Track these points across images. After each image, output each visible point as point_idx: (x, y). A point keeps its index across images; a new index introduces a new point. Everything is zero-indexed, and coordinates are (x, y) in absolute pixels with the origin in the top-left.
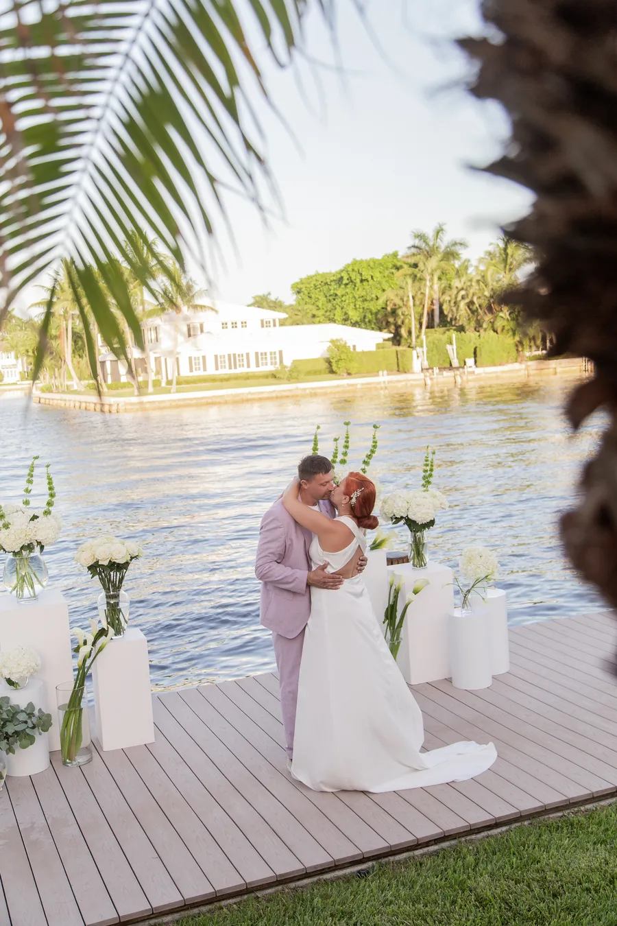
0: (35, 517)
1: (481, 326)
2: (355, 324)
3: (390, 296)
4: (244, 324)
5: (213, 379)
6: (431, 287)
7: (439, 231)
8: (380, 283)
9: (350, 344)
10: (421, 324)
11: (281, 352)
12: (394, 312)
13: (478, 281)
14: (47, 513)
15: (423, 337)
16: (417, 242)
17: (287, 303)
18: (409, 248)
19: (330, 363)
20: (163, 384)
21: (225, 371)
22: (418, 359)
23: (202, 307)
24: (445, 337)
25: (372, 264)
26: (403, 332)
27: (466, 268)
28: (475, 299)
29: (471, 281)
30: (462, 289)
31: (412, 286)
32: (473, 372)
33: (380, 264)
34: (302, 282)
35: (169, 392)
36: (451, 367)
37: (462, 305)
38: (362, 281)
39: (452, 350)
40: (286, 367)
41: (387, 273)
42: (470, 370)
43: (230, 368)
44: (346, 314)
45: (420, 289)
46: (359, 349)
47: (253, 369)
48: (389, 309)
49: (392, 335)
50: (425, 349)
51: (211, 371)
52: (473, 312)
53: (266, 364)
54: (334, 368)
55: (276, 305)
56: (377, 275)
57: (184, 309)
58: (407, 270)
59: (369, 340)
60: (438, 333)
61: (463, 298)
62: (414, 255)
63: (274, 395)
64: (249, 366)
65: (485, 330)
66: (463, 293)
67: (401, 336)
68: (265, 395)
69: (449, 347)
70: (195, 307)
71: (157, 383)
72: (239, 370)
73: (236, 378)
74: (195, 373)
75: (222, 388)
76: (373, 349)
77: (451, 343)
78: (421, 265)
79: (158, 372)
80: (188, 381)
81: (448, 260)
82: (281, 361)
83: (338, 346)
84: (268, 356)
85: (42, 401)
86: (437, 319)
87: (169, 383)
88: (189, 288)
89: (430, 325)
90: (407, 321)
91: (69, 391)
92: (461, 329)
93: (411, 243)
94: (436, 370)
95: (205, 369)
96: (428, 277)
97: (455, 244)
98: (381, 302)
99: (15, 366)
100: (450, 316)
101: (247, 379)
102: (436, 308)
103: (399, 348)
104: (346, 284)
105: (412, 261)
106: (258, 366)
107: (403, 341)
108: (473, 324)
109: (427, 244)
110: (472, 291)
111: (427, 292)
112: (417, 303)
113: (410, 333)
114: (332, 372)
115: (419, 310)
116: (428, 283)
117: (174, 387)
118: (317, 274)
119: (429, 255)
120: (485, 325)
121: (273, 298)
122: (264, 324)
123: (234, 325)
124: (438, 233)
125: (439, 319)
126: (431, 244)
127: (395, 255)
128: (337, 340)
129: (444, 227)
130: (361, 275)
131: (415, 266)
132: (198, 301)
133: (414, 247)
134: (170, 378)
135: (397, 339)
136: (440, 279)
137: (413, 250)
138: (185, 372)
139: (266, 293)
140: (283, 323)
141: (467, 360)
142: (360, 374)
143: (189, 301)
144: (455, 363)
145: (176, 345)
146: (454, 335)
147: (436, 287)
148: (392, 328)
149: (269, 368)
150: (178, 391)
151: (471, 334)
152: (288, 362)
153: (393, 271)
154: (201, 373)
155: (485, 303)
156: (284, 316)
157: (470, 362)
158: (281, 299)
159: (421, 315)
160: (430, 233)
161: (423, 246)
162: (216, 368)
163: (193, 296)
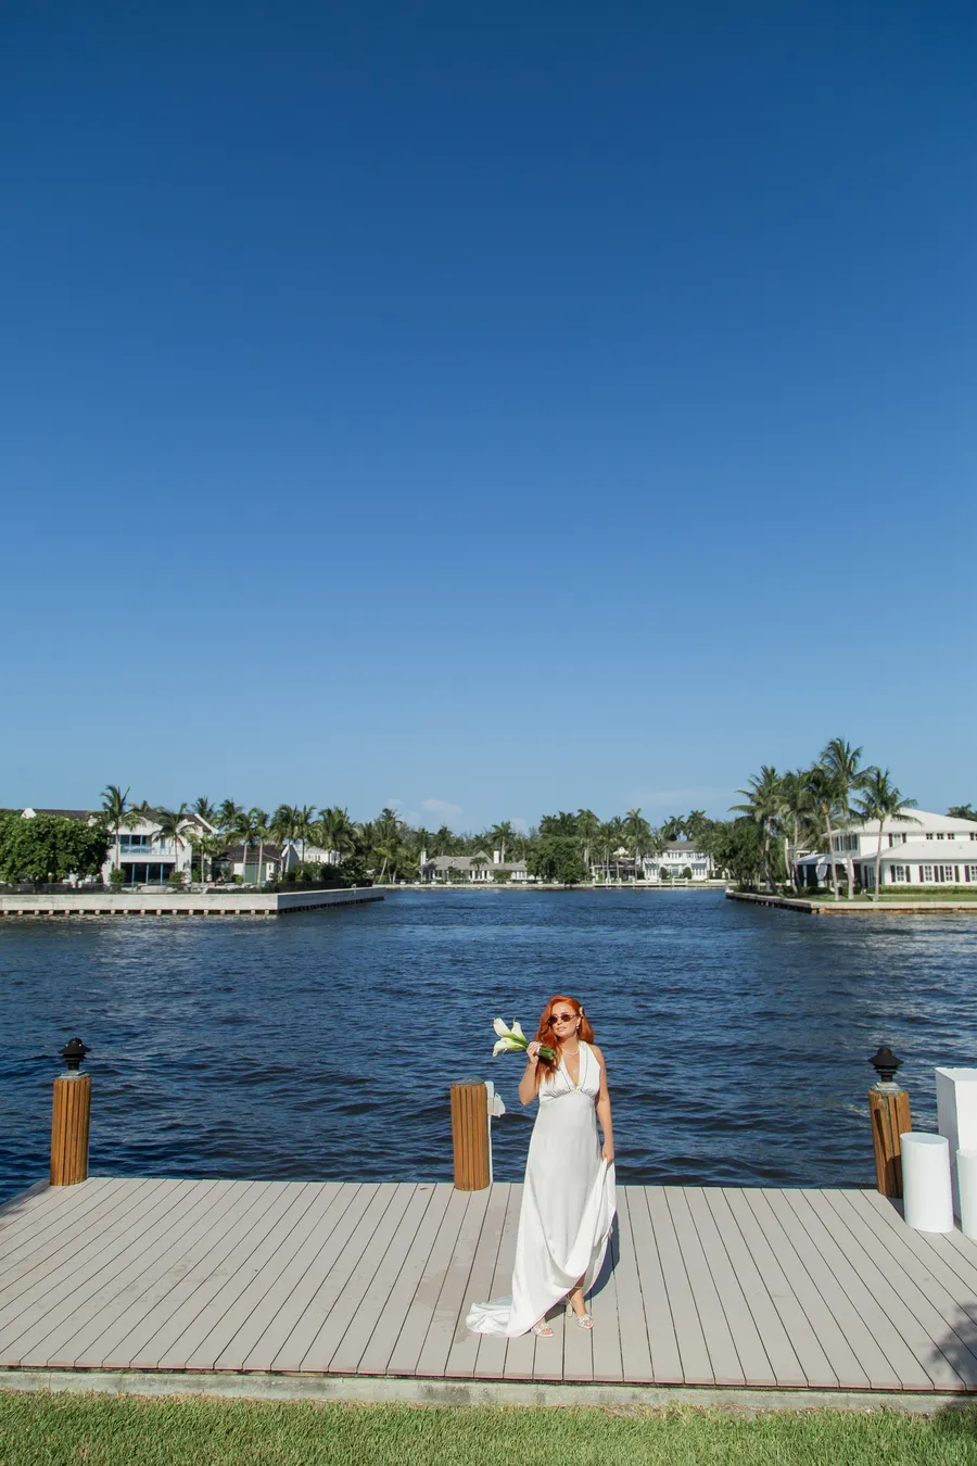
4: (952, 835)
5: (917, 890)
20: (864, 892)
21: (930, 883)
23: (907, 818)
35: (870, 900)
43: (937, 880)
47: (962, 883)
51: (915, 881)
57: (888, 818)
64: (957, 880)
70: (900, 817)
71: (857, 890)
72: (947, 883)
73: (944, 891)
74: (899, 883)
75: (928, 900)
79: (858, 880)
80: (890, 891)
87: (871, 891)
88: (894, 798)
91: (764, 892)
95: (908, 880)
99: (704, 865)
101: (956, 891)
106: (968, 880)
117: (877, 894)
122: (973, 837)
123: (940, 836)
132: (903, 811)
138: (888, 881)
143: (895, 809)
145: (877, 854)
150: (881, 900)
154: (904, 883)
162: (922, 880)
163: (898, 807)
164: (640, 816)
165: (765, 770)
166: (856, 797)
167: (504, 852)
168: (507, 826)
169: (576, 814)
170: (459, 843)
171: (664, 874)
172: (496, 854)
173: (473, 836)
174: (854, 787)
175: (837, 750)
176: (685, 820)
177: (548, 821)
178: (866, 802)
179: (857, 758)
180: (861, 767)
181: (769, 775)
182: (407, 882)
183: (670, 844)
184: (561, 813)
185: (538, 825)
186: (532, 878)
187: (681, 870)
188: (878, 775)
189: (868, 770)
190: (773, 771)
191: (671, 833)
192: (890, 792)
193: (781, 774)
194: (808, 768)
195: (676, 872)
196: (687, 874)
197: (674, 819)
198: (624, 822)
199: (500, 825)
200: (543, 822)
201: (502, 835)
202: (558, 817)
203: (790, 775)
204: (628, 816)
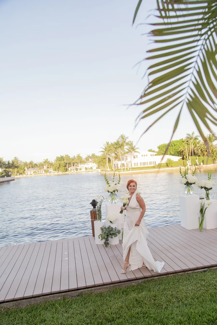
0: (116, 184)
1: (204, 155)
2: (173, 155)
3: (181, 148)
4: (147, 155)
5: (139, 168)
6: (192, 146)
7: (193, 133)
8: (179, 146)
9: (172, 160)
10: (189, 155)
11: (155, 162)
12: (182, 152)
13: (203, 145)
14: (119, 183)
15: (190, 158)
16: (188, 136)
17: (156, 151)
18: (186, 137)
19: (167, 164)
20: (128, 169)
21: (142, 166)
22: (189, 163)
23: (137, 152)
24: (195, 158)
25: (177, 141)
26: (185, 157)
27: (200, 142)
28: (202, 149)
29: (201, 144)
30: (199, 146)
31: (187, 146)
32: (203, 166)
33: (179, 141)
34: (160, 146)
35: (130, 171)
36: (197, 165)
37: (199, 150)
38: (174, 145)
39: (197, 161)
40: (156, 165)
41: (180, 143)
42: (202, 165)
43: (144, 165)
44: (170, 153)
45: (189, 147)
46: (174, 161)
47: (149, 165)
48: (181, 151)
49: (182, 158)
50: (190, 161)
51: (139, 166)
52: (202, 152)
53: (152, 164)
54: (168, 165)
55: (154, 151)
56: (178, 144)
57: (133, 152)
58: (186, 142)
59: (176, 159)
60: (193, 157)
61: (199, 149)
62: (187, 139)
63: (154, 171)
64: (148, 165)
65: (205, 156)
66: (199, 147)
67: (184, 158)
68: (152, 171)
69: (196, 160)
70: (136, 152)
71: (127, 169)
73: (145, 167)
74: (136, 167)
75: (141, 170)
76: (178, 161)
77: (197, 159)
78: (189, 141)
79: (127, 166)
80: (134, 168)
81: (196, 140)
82: (155, 163)
83: (169, 160)
84: (152, 163)
85: (101, 173)
86: (193, 154)
87: (130, 169)
89: (191, 155)
90: (185, 154)
91: (107, 171)
92: (199, 156)
93: (186, 136)
94: (193, 166)
95: (138, 166)
96: (191, 144)
97: (197, 136)
98: (179, 150)
99: (95, 166)
100: (196, 153)
101: (148, 168)
102: (193, 151)
103: (184, 161)
104: (171, 146)
105: (187, 140)
106: (150, 165)
107: (184, 159)
108: (202, 155)
109: (190, 136)
110: (202, 147)
111: (191, 147)
112: (188, 150)
113: (186, 157)
114: (168, 166)
115: (189, 152)
116: (191, 145)
117: (131, 169)
118: (164, 144)
119: (191, 139)
120: (205, 155)
121: (153, 150)
122: (151, 155)
123: (144, 156)
124: (193, 134)
125: (194, 154)
126: (191, 136)
127: (182, 139)
128: (169, 159)
129: (194, 132)
130: (174, 144)
131: (188, 141)
132: (136, 150)
133: (187, 137)
134: (130, 168)
135: (183, 159)
136: (193, 144)
137: (187, 138)
138: (133, 166)
139: (151, 149)
140: (156, 155)
141: (201, 163)
142: (174, 167)
143: (134, 150)
144: (198, 164)
145: (131, 160)
146: (197, 157)
147: (193, 146)
148: (182, 156)
149: (153, 165)
150: (132, 171)
151: (202, 157)
152: (157, 164)
153: (182, 142)
154: (137, 166)
155: (205, 150)
156: (156, 153)
157: (202, 163)
158: (154, 150)
159: (189, 153)
160: (191, 134)
161: (189, 137)
162: (140, 165)
163: (135, 149)
164: (80, 155)
165: (107, 142)
166: (126, 147)
167: (47, 166)
168: (47, 160)
169: (64, 156)
170: (36, 165)
171: (86, 169)
172: (45, 167)
173: (39, 163)
174: (126, 146)
175: (122, 137)
176: (91, 156)
177: (57, 158)
178: (129, 149)
179: (127, 139)
180: (127, 141)
181: (108, 143)
182: (22, 175)
183: (87, 162)
184: (61, 156)
185: (55, 159)
186: (54, 172)
187: (90, 168)
188: (131, 142)
189: (129, 141)
190: (108, 142)
191: (87, 159)
192: (133, 146)
193: (110, 143)
194: (116, 141)
195: (89, 168)
196: (91, 168)
197: (88, 156)
198: (76, 157)
199: (45, 159)
200: (56, 158)
201: (46, 162)
202: (60, 157)
203: (112, 143)
204: (77, 156)
